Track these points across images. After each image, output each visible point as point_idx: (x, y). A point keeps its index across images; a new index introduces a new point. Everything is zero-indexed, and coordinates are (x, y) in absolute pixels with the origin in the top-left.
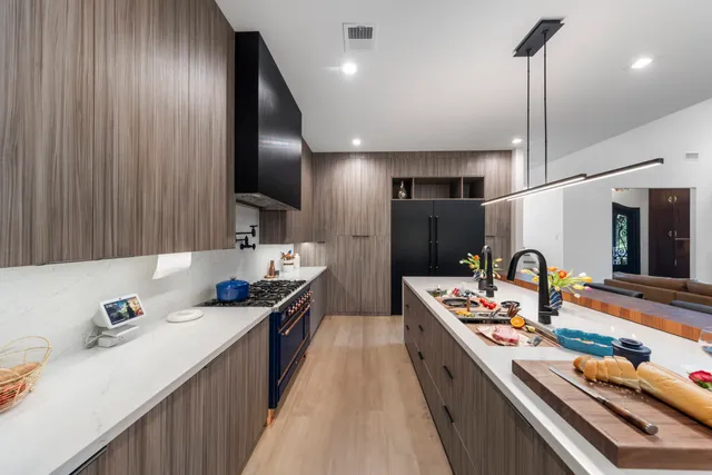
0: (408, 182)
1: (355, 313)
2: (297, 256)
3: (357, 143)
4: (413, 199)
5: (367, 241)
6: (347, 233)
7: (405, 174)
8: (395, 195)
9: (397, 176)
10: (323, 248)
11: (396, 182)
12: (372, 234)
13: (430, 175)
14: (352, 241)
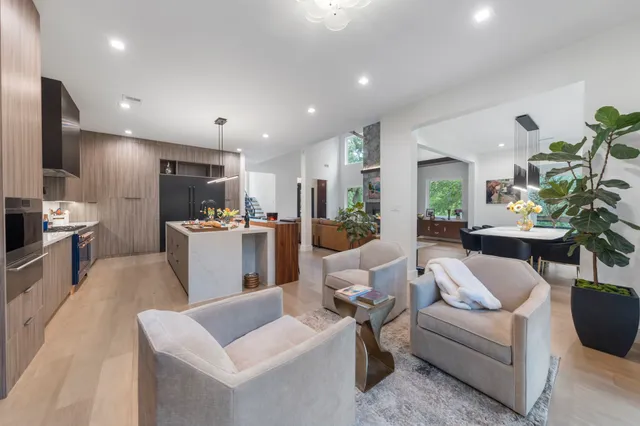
0: (173, 164)
1: (127, 254)
2: (67, 212)
3: (128, 132)
4: (177, 175)
5: (138, 202)
6: (119, 195)
7: (170, 158)
8: (163, 170)
9: (164, 158)
10: (94, 207)
11: (163, 163)
12: (143, 196)
13: (190, 160)
14: (124, 202)
